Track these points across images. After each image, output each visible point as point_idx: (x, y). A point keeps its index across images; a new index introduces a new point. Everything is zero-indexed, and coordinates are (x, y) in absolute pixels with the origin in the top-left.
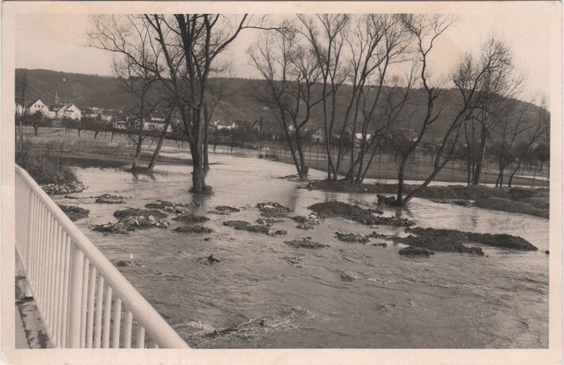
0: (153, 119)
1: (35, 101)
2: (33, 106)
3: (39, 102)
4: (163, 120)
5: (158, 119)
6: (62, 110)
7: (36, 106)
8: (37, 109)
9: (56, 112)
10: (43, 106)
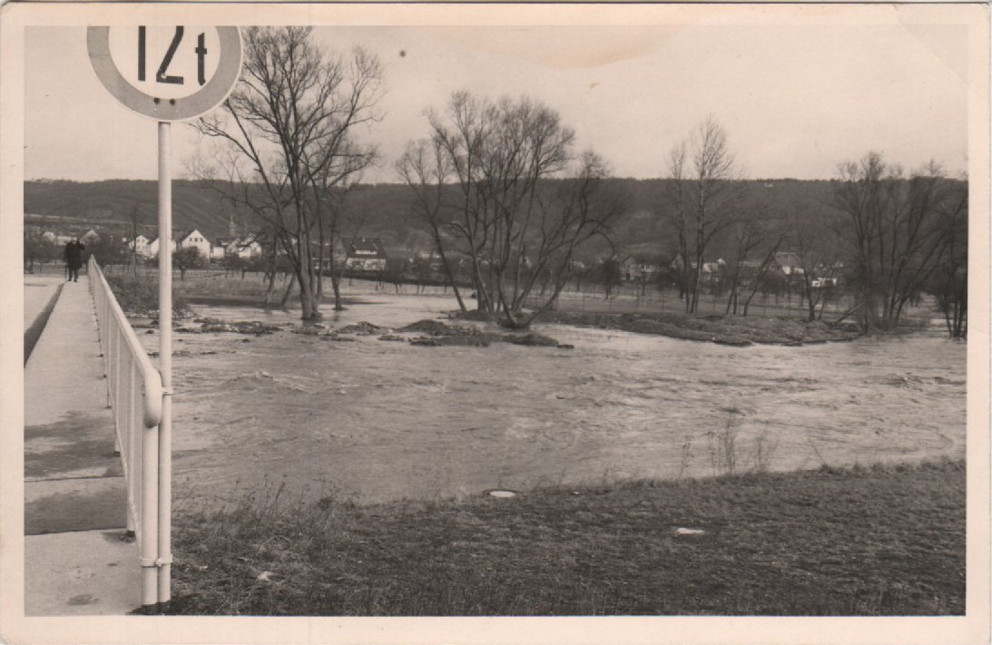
0: (358, 252)
1: (190, 232)
2: (187, 240)
3: (196, 234)
4: (375, 253)
5: (366, 253)
6: (234, 244)
7: (191, 239)
8: (193, 244)
9: (225, 247)
10: (202, 240)
